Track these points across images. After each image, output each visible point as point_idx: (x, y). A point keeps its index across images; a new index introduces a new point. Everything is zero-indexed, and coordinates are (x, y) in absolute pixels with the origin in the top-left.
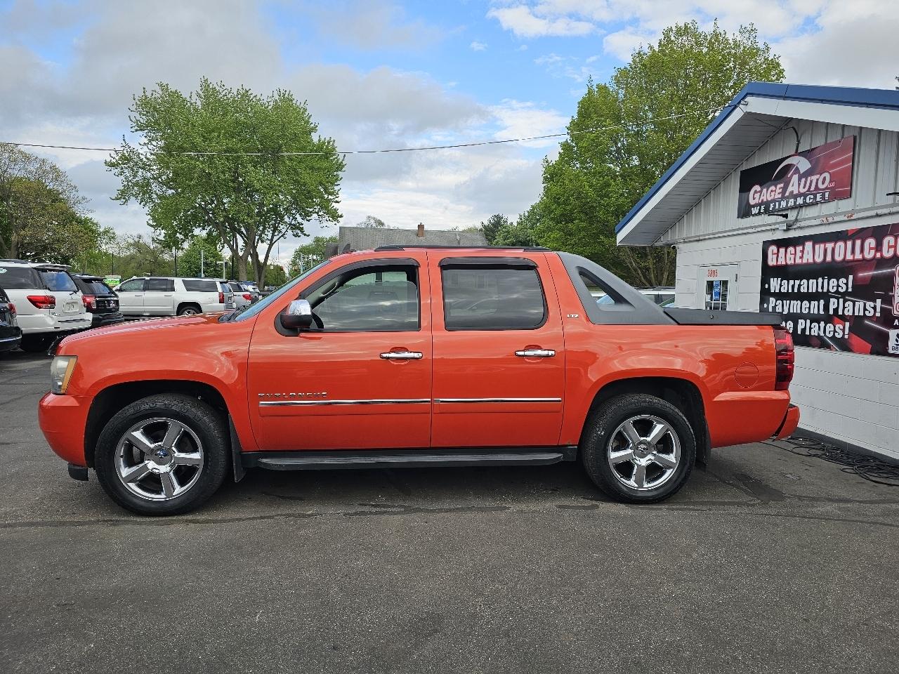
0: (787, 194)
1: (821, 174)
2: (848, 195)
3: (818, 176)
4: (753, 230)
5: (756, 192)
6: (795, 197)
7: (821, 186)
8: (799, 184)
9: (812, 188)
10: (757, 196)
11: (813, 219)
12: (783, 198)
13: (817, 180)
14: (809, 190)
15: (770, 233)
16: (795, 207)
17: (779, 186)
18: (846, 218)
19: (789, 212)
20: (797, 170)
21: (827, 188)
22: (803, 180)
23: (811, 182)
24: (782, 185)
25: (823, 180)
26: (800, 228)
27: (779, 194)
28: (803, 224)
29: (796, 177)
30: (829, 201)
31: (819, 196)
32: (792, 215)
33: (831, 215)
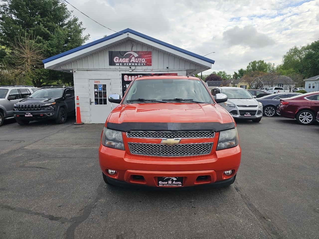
0: (131, 62)
1: (142, 59)
2: (151, 65)
3: (141, 59)
4: (117, 70)
5: (117, 59)
6: (135, 63)
7: (142, 61)
8: (135, 60)
9: (140, 61)
10: (118, 60)
11: (140, 70)
12: (130, 62)
13: (141, 60)
14: (139, 62)
15: (124, 72)
16: (135, 65)
17: (127, 59)
18: (150, 71)
19: (131, 67)
20: (133, 56)
21: (144, 62)
22: (136, 59)
23: (139, 60)
24: (129, 59)
25: (143, 61)
26: (136, 71)
27: (127, 61)
28: (137, 70)
29: (133, 58)
30: (145, 66)
31: (142, 64)
32: (133, 68)
33: (146, 69)
